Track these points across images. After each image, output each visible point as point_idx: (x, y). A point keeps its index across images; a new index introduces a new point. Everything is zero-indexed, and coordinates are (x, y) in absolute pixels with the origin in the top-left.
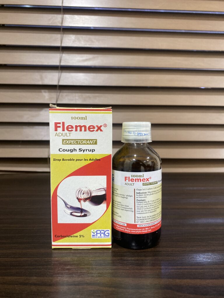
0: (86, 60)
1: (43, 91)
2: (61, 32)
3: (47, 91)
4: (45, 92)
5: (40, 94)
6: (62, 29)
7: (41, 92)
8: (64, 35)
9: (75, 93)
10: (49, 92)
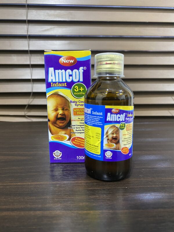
0: (45, 30)
1: (12, 55)
2: (26, 8)
3: (15, 55)
4: (14, 56)
5: (11, 57)
6: (26, 6)
7: (11, 56)
8: (29, 10)
9: (37, 56)
10: (17, 56)
